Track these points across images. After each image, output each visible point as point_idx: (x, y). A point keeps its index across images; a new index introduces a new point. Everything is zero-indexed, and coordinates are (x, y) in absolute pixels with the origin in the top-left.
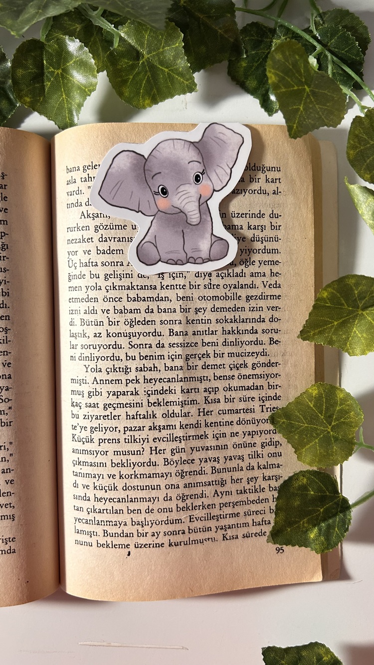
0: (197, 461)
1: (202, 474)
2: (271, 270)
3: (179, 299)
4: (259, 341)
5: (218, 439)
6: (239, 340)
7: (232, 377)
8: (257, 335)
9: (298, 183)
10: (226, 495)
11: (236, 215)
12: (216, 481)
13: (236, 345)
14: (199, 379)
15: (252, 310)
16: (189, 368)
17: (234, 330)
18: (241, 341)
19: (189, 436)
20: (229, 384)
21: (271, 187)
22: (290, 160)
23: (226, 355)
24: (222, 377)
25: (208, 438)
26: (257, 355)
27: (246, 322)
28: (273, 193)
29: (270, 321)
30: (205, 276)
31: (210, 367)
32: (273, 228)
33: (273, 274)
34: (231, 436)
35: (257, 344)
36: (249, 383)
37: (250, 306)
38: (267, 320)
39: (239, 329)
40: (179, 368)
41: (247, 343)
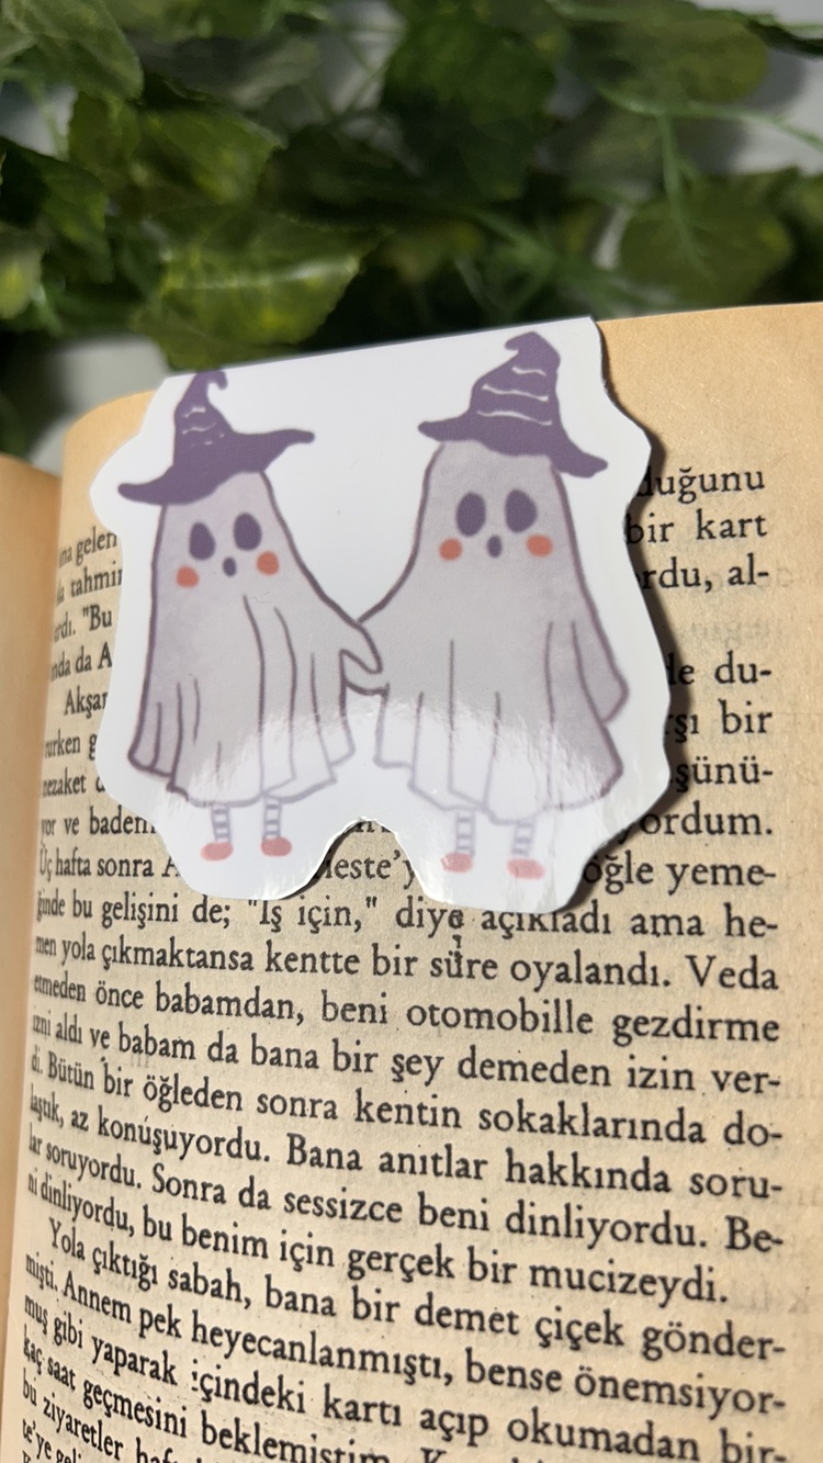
2: (728, 906)
3: (330, 1012)
4: (679, 1228)
6: (584, 1215)
7: (549, 1377)
8: (669, 1201)
13: (568, 1235)
14: (403, 1365)
15: (643, 1080)
16: (362, 1310)
17: (561, 1167)
18: (592, 1221)
20: (535, 1411)
21: (721, 557)
23: (521, 1276)
24: (501, 1371)
26: (669, 1292)
27: (616, 1135)
28: (731, 582)
29: (727, 1139)
30: (436, 923)
31: (452, 1319)
32: (732, 724)
33: (735, 925)
35: (668, 1241)
36: (629, 1419)
37: (631, 1064)
38: (713, 1133)
39: (582, 1163)
40: (320, 1305)
41: (621, 1231)
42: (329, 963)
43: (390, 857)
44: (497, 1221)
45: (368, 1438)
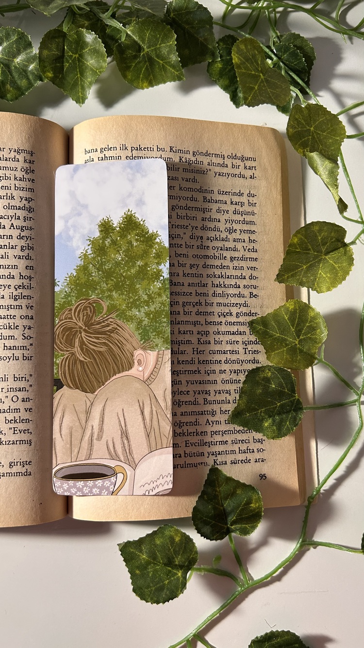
0: (191, 393)
1: (196, 404)
2: (249, 237)
3: (177, 256)
4: (242, 294)
5: (209, 375)
6: (225, 293)
7: (220, 323)
8: (240, 290)
9: (270, 171)
10: (216, 424)
11: (222, 193)
12: (207, 411)
13: (223, 297)
14: (193, 323)
15: (235, 268)
16: (185, 313)
17: (221, 284)
18: (227, 294)
19: (185, 371)
20: (218, 329)
21: (248, 173)
22: (263, 153)
23: (215, 304)
24: (212, 322)
25: (201, 373)
26: (240, 306)
27: (231, 278)
28: (250, 178)
29: (249, 278)
30: (198, 238)
31: (202, 314)
32: (250, 205)
33: (250, 241)
34: (220, 373)
35: (240, 297)
36: (234, 329)
37: (234, 265)
38: (247, 277)
39: (225, 284)
40: (177, 313)
41: (232, 295)
42: (176, 245)
43: (188, 225)
44: (210, 295)
45: (187, 337)
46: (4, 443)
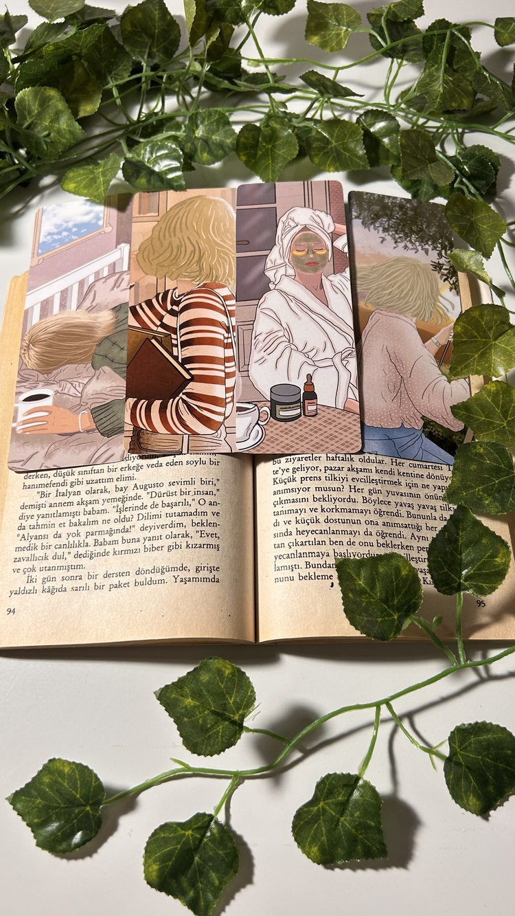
0: (393, 504)
1: (398, 516)
5: (410, 488)
12: (412, 525)
19: (384, 481)
25: (401, 485)
34: (423, 487)
46: (191, 546)
